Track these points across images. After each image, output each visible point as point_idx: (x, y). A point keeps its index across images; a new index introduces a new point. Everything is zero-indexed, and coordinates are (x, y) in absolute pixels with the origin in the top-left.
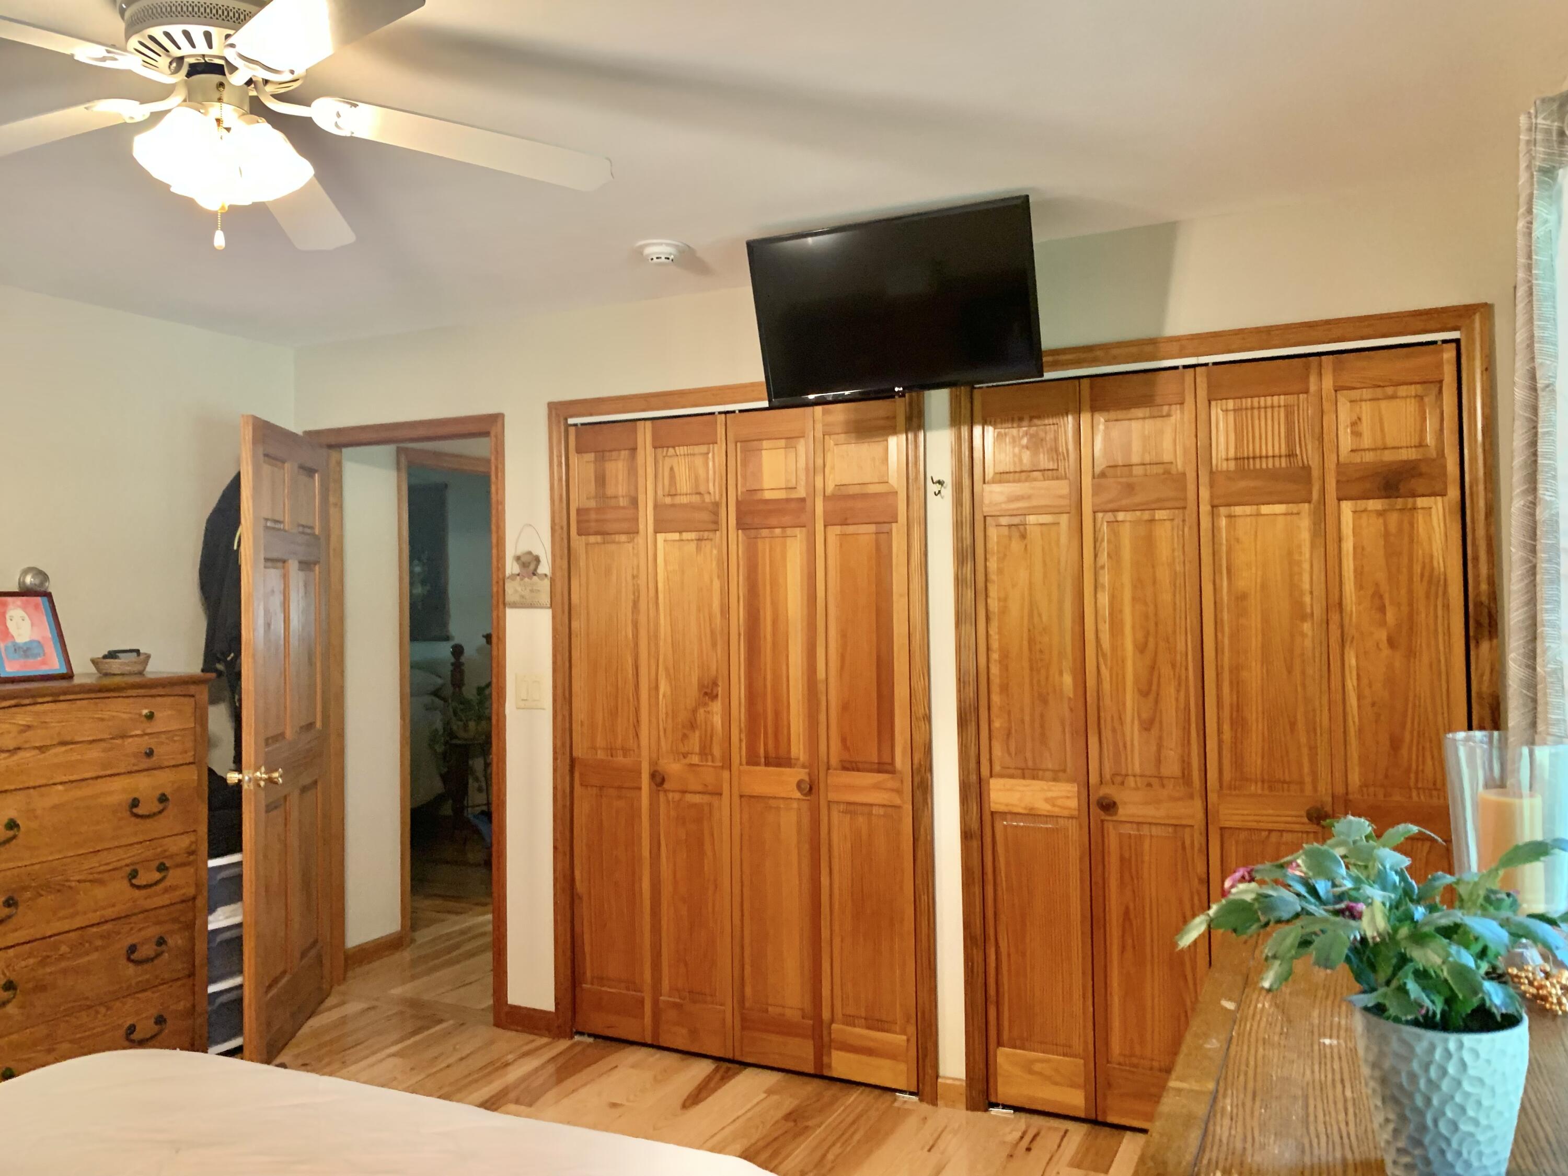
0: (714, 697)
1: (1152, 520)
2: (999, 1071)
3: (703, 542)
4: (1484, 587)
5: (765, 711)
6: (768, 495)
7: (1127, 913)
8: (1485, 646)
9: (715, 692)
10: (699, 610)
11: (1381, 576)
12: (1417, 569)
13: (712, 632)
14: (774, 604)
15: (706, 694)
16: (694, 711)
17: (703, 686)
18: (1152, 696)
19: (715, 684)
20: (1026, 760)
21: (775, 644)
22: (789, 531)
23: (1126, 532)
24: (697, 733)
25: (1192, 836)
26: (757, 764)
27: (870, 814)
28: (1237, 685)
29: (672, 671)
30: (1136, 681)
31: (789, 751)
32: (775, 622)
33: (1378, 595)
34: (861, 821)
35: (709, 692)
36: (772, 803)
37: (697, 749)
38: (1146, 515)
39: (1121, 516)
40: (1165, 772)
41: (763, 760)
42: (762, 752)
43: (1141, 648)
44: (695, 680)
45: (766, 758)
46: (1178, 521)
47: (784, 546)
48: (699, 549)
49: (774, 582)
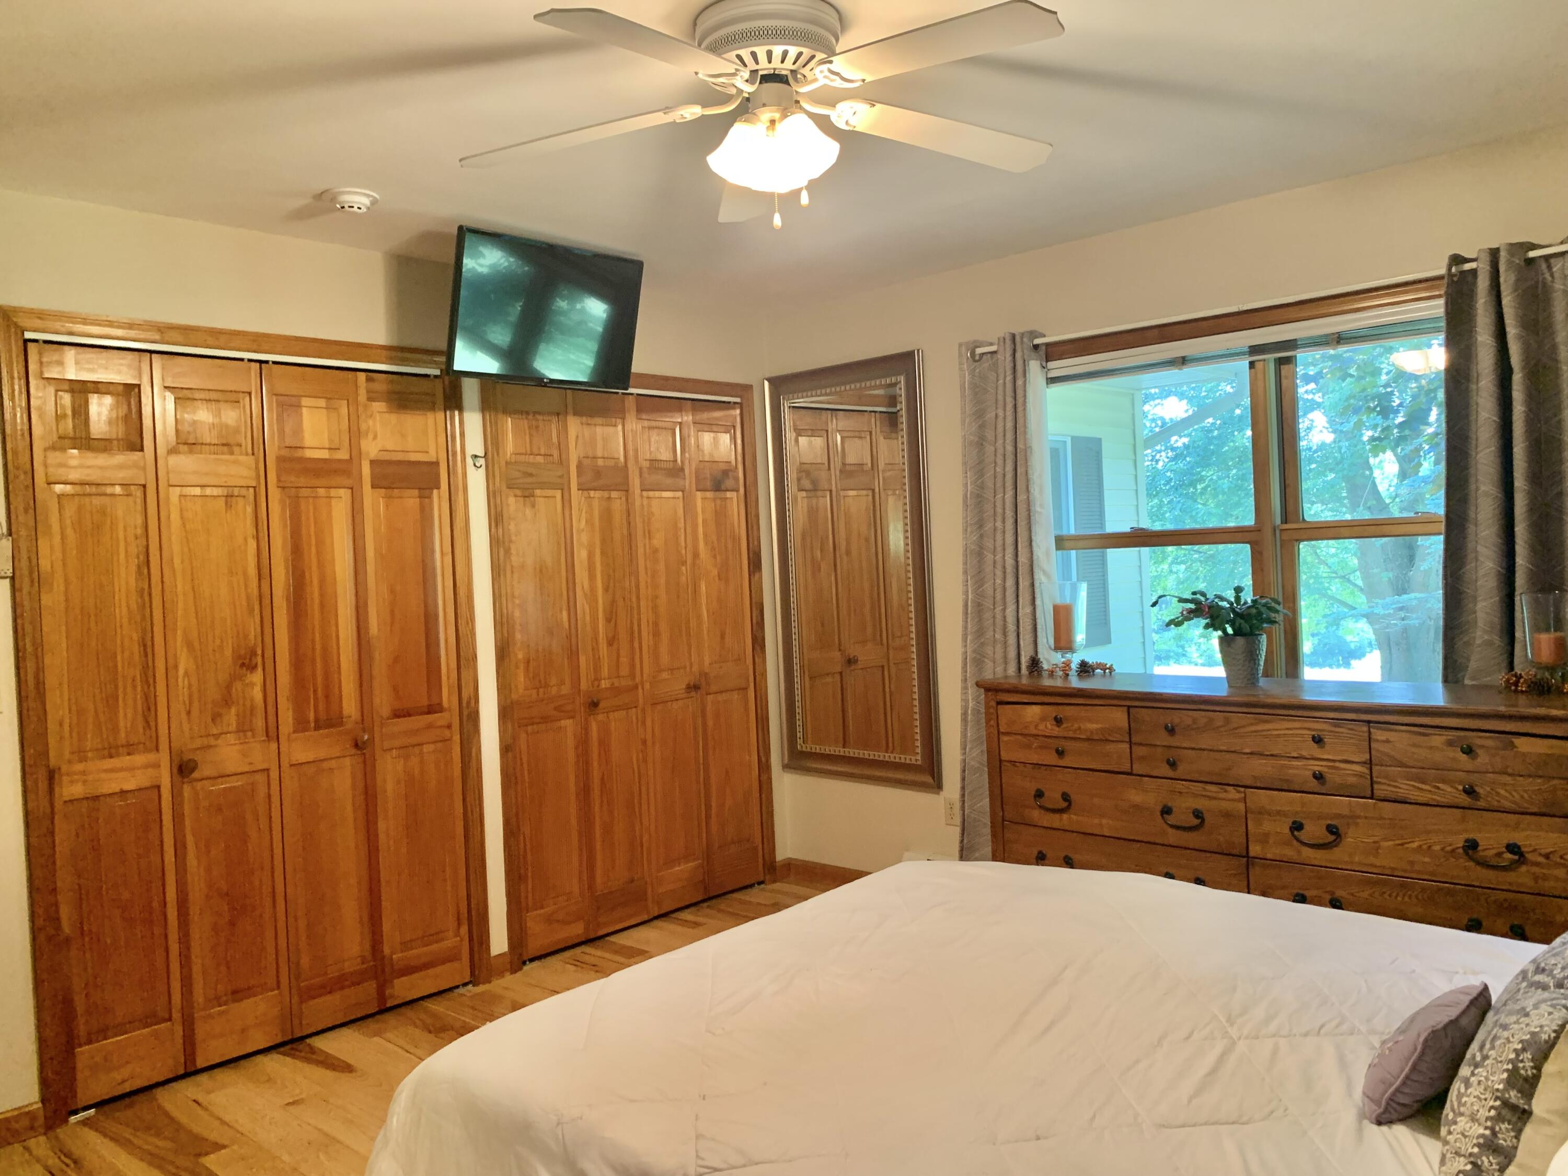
0: (253, 668)
1: (609, 498)
2: (529, 932)
3: (234, 499)
4: (756, 543)
5: (314, 675)
6: (309, 454)
7: (602, 779)
8: (757, 576)
9: (254, 663)
10: (231, 573)
11: (714, 538)
12: (728, 534)
13: (248, 598)
14: (321, 565)
15: (243, 665)
16: (229, 687)
17: (240, 657)
18: (613, 621)
19: (253, 653)
20: (540, 681)
21: (322, 606)
22: (333, 492)
23: (596, 503)
24: (233, 710)
25: (637, 714)
26: (305, 730)
27: (421, 753)
28: (655, 608)
29: (196, 644)
30: (604, 611)
31: (341, 707)
32: (322, 582)
33: (713, 549)
34: (414, 761)
35: (246, 662)
36: (325, 765)
37: (233, 727)
38: (606, 494)
39: (592, 493)
40: (622, 674)
41: (312, 725)
42: (312, 716)
43: (606, 589)
44: (228, 652)
45: (317, 720)
46: (624, 499)
47: (329, 505)
48: (228, 506)
49: (320, 543)
